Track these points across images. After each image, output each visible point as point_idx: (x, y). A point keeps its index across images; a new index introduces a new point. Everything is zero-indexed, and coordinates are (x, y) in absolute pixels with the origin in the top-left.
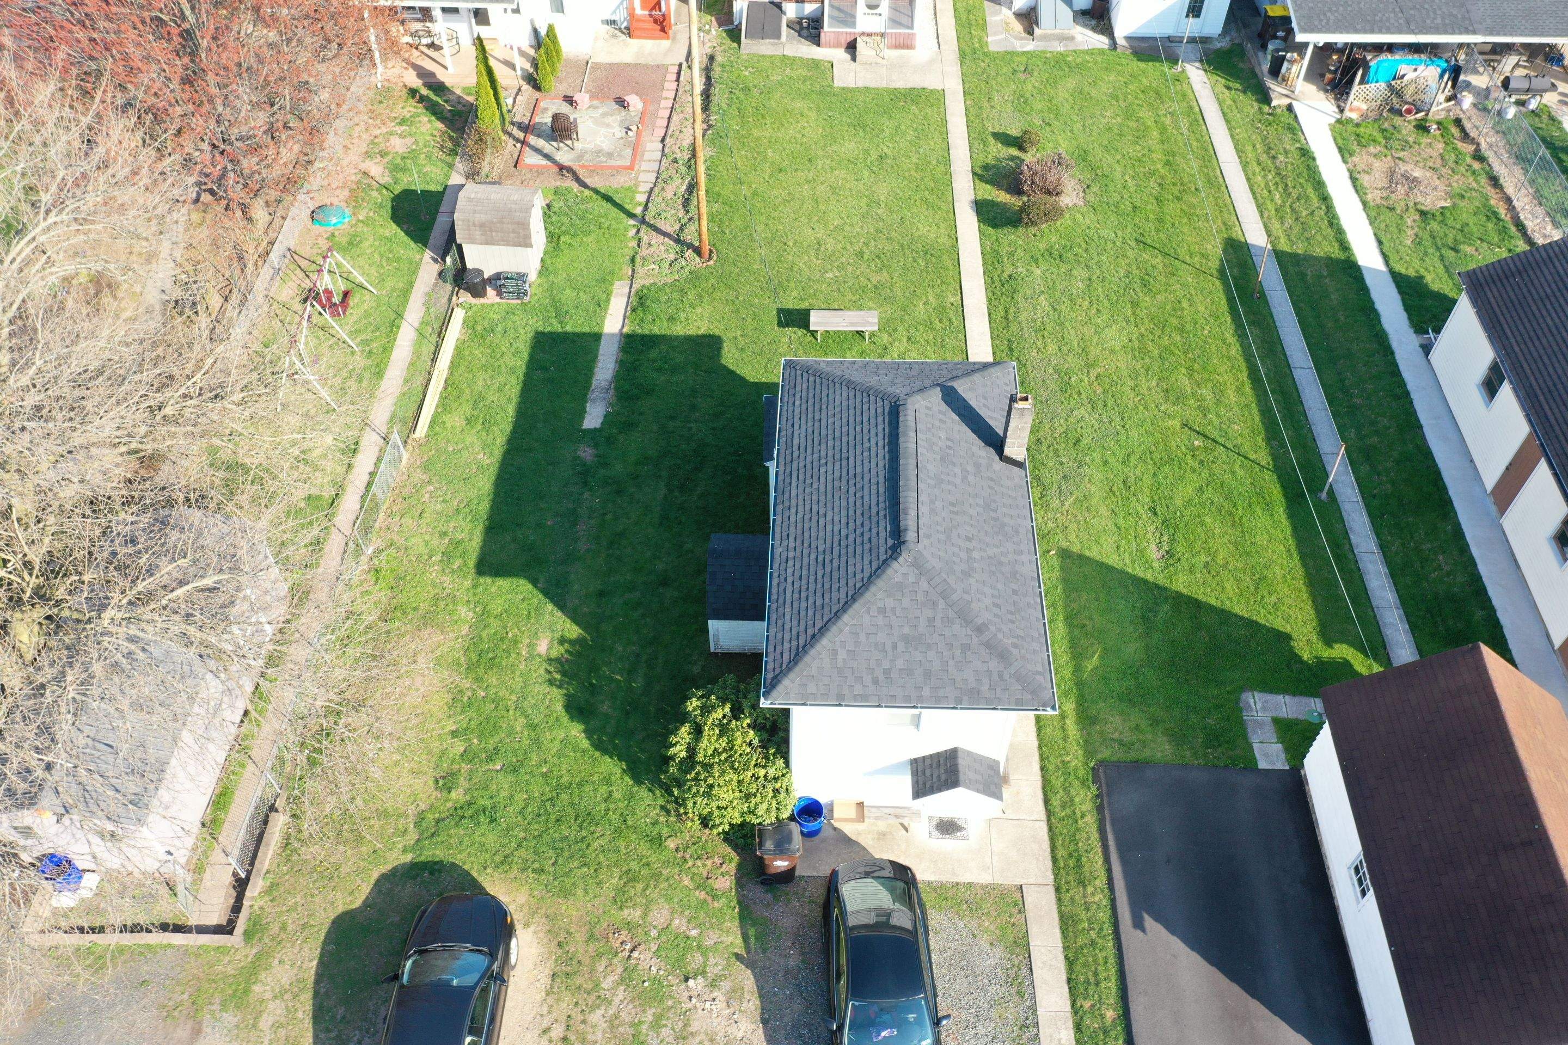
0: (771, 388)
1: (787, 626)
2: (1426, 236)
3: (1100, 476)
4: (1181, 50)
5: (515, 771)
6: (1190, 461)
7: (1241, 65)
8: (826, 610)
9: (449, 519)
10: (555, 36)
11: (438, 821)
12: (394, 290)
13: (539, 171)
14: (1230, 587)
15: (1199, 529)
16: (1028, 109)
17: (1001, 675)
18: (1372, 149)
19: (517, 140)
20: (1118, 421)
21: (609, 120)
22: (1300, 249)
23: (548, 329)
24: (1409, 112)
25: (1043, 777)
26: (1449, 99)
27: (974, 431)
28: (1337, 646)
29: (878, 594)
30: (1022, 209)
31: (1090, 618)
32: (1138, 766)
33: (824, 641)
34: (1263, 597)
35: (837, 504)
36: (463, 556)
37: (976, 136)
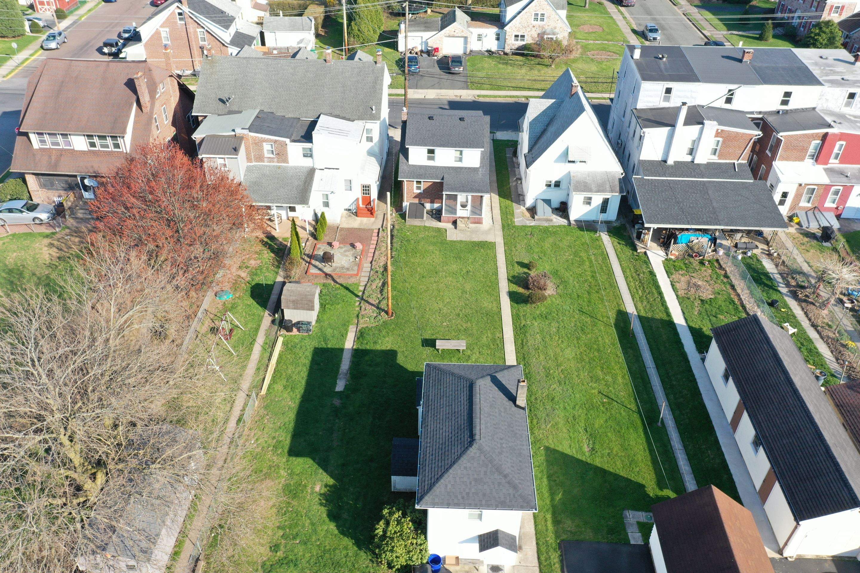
0: (420, 374)
1: (427, 475)
2: (704, 311)
3: (563, 414)
4: (599, 226)
5: (305, 543)
6: (602, 408)
7: (625, 234)
8: (443, 468)
9: (276, 431)
10: (324, 217)
11: (271, 565)
12: (251, 328)
13: (316, 276)
14: (619, 464)
15: (606, 438)
16: (532, 252)
17: (514, 496)
18: (680, 272)
19: (307, 262)
20: (571, 390)
21: (347, 253)
22: (649, 315)
23: (320, 346)
24: (696, 256)
25: (537, 547)
26: (713, 251)
27: (504, 394)
28: (665, 490)
29: (464, 461)
30: (529, 297)
31: (558, 477)
32: (578, 542)
33: (442, 481)
34: (633, 469)
35: (447, 424)
36: (282, 448)
37: (509, 262)
